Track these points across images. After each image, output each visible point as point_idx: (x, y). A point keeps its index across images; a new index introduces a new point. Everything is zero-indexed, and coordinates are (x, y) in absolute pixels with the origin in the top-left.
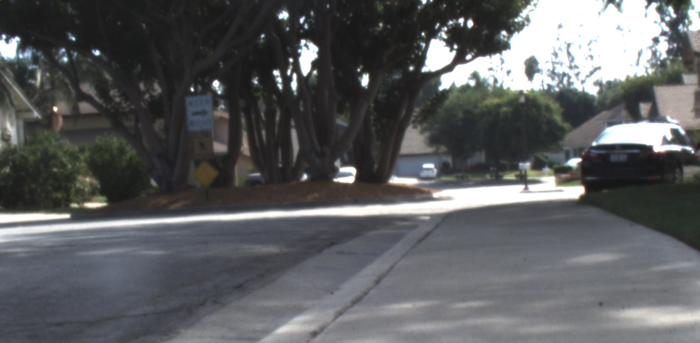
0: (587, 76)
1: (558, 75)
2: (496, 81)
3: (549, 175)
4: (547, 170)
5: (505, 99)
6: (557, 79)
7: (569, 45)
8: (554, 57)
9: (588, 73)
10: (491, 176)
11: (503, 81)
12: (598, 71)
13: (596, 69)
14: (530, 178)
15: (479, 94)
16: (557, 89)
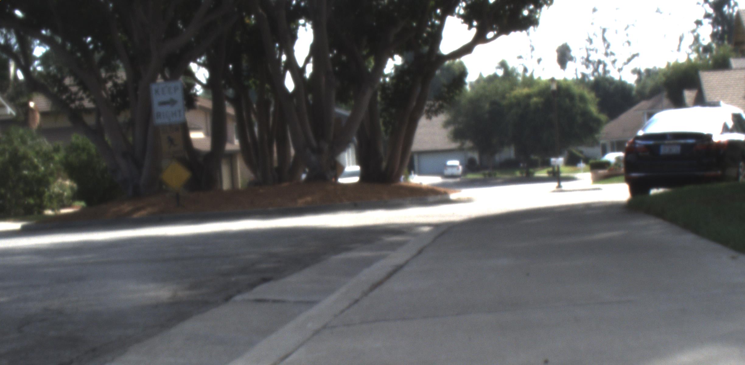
0: (625, 64)
1: (593, 63)
2: (525, 70)
3: (585, 171)
4: (582, 165)
5: (535, 89)
6: (591, 66)
7: (604, 31)
8: (588, 43)
9: (626, 61)
10: (522, 173)
11: (533, 71)
12: (636, 58)
13: (634, 56)
14: (563, 175)
15: (507, 84)
16: (592, 78)
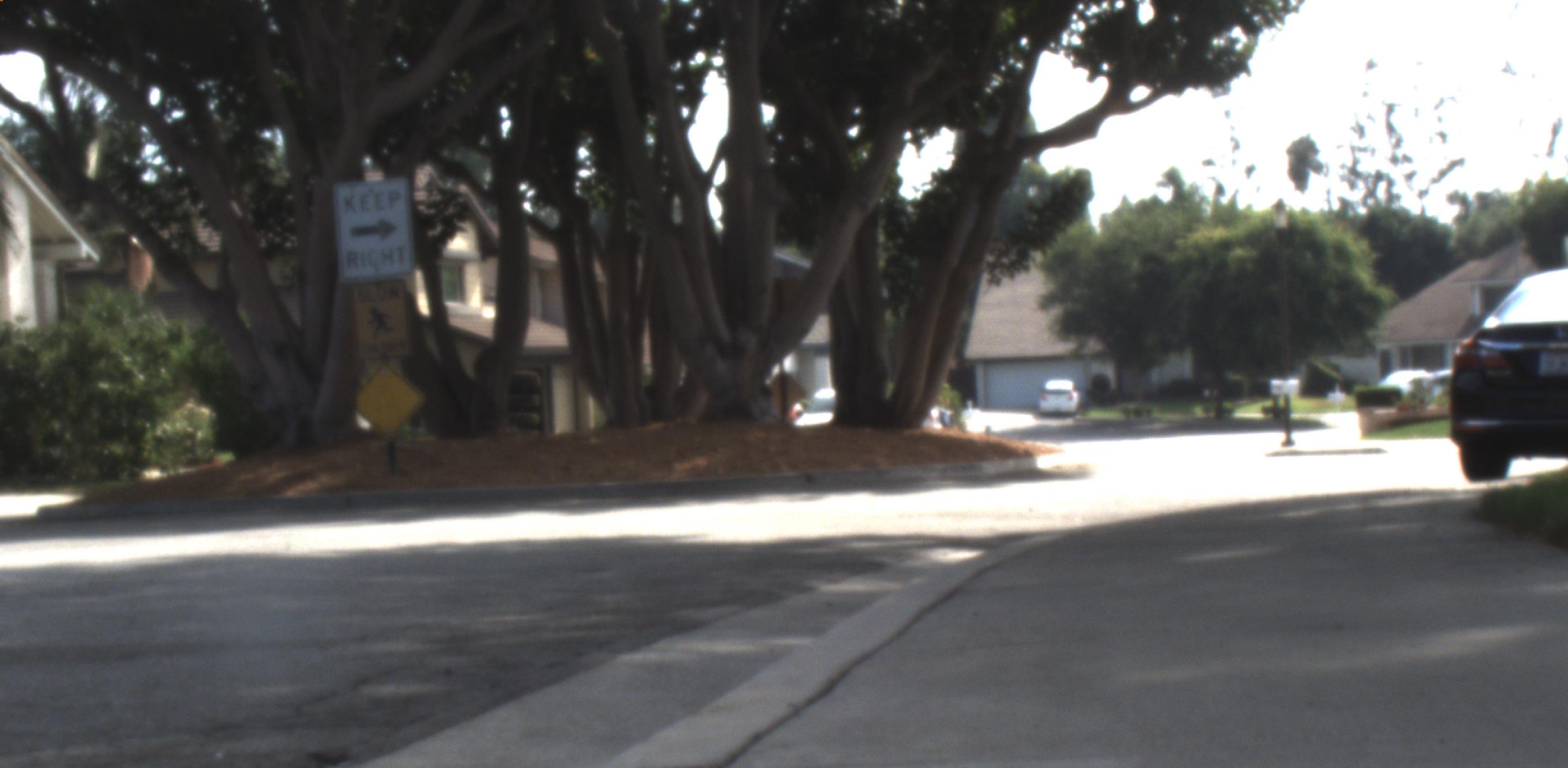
0: (1435, 181)
1: (1365, 178)
2: (1220, 190)
3: (1344, 408)
4: (1338, 396)
5: (1239, 230)
6: (1361, 184)
7: (1390, 109)
8: (1356, 136)
9: (1435, 175)
10: (1206, 410)
12: (1457, 169)
13: (1453, 165)
14: (1296, 416)
15: (1179, 219)
16: (1362, 211)
